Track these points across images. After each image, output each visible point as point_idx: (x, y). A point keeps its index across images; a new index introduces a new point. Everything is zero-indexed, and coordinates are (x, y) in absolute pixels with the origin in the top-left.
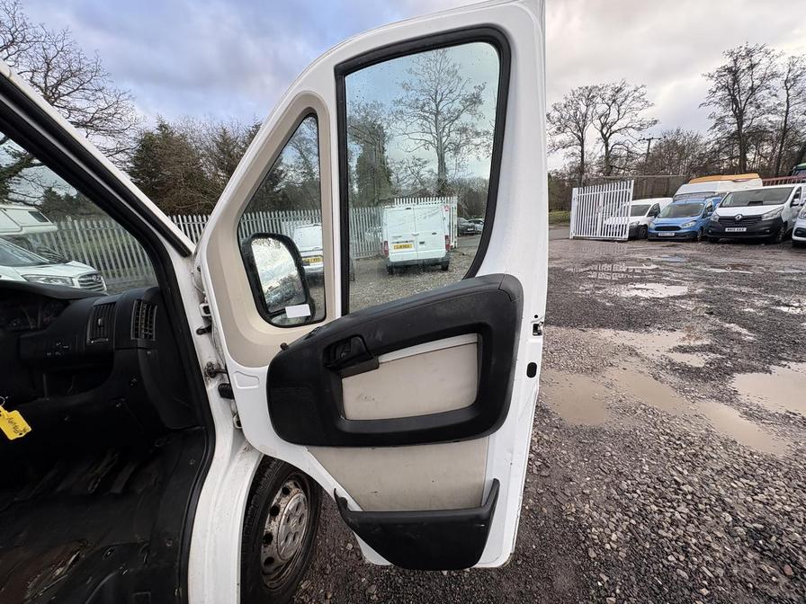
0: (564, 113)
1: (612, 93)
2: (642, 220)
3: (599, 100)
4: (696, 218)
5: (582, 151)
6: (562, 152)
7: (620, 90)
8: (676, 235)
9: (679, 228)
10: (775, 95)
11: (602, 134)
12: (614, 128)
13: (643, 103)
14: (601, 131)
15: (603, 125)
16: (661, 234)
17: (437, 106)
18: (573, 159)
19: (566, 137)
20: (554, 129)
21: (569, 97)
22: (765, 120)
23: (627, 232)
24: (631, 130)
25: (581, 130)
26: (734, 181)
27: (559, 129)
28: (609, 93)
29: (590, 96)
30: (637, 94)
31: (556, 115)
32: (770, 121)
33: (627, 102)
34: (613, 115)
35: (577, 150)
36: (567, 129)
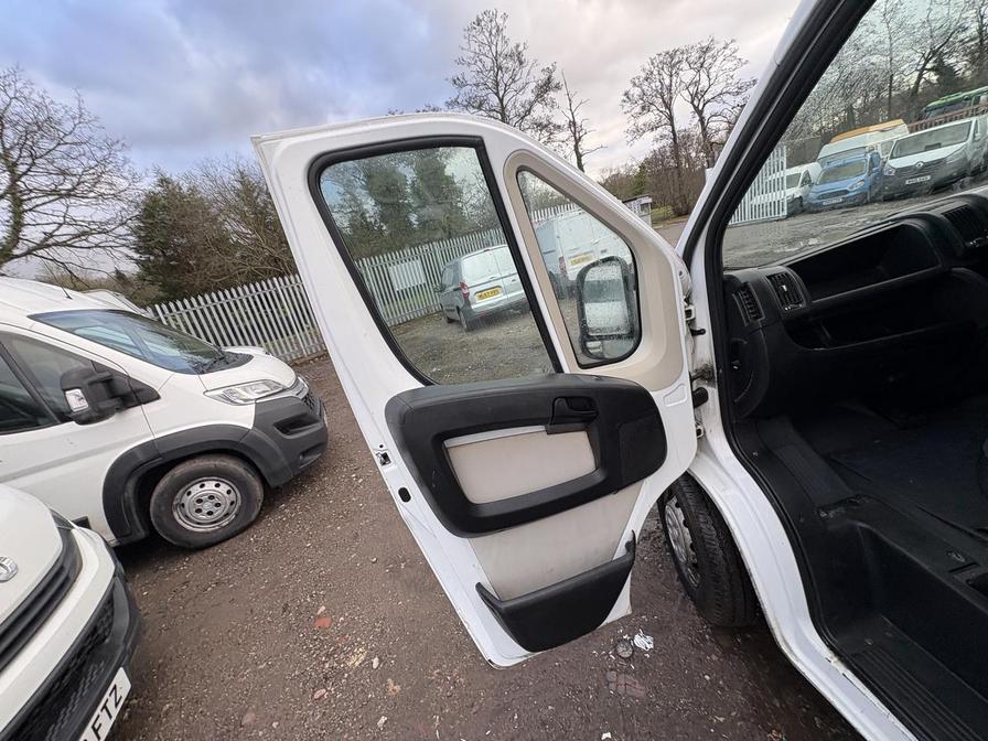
0: (645, 88)
1: (697, 55)
2: (796, 191)
3: (684, 65)
4: (862, 177)
5: (673, 131)
6: (650, 136)
7: (708, 49)
8: (845, 200)
9: (846, 192)
10: (873, 32)
11: (694, 106)
12: (707, 97)
13: (735, 62)
14: (692, 103)
15: (694, 97)
16: (825, 203)
17: (501, 100)
18: (664, 142)
19: (651, 117)
20: (638, 109)
21: (648, 67)
22: (867, 63)
23: (785, 208)
24: (727, 96)
25: (668, 106)
26: (883, 131)
27: (643, 108)
28: (694, 56)
29: (672, 61)
30: (727, 52)
31: (636, 92)
32: (872, 64)
33: (718, 63)
34: (704, 83)
35: (667, 130)
36: (653, 107)
